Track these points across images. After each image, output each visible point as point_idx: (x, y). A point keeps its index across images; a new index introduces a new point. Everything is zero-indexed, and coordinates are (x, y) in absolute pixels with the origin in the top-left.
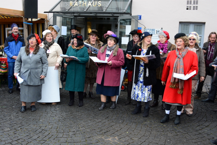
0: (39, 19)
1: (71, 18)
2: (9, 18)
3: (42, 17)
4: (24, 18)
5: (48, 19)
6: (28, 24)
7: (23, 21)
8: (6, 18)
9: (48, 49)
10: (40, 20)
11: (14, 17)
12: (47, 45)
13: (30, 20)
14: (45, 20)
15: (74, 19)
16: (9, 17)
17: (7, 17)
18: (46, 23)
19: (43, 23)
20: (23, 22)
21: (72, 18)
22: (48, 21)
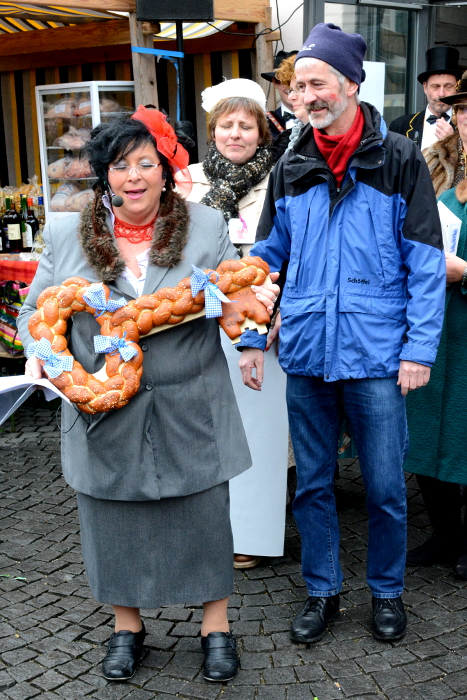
0: (221, 24)
1: (411, 11)
2: (53, 25)
3: (238, 11)
4: (132, 21)
5: (274, 25)
6: (161, 53)
7: (129, 38)
8: (39, 26)
9: (235, 214)
10: (228, 29)
11: (81, 22)
12: (225, 187)
13: (168, 31)
14: (260, 29)
15: (426, 16)
16: (56, 19)
17: (44, 20)
18: (261, 44)
19: (247, 46)
20: (128, 47)
21: (418, 7)
22: (273, 36)
